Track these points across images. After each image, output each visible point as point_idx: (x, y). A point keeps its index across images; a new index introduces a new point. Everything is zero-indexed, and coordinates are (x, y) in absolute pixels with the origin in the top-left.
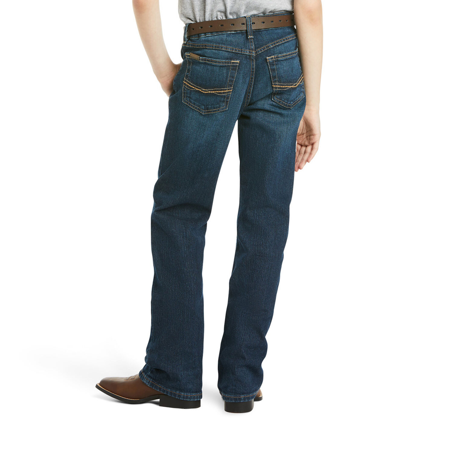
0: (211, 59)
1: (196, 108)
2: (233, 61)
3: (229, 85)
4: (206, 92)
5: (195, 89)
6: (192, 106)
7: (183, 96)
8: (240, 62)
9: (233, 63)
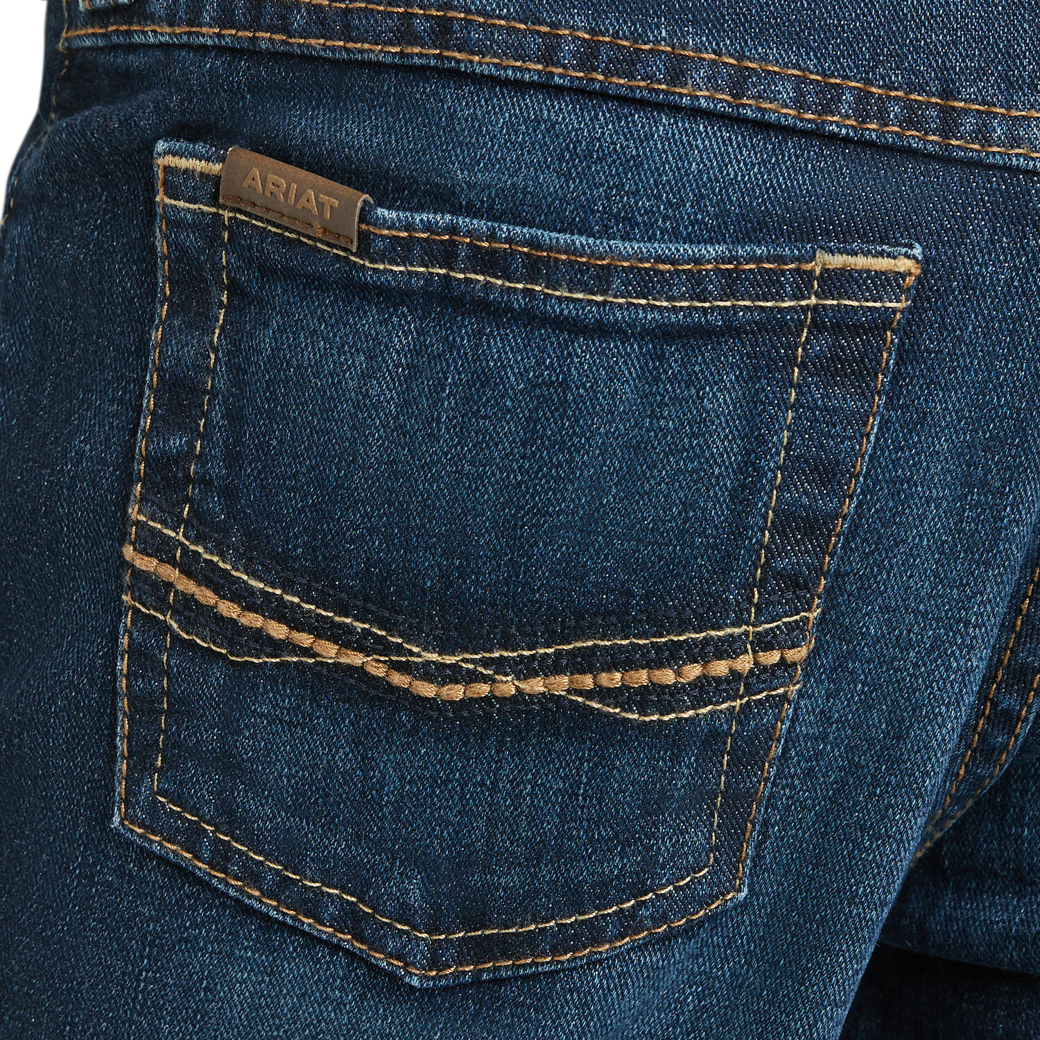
0: (534, 243)
1: (312, 905)
2: (837, 261)
3: (779, 575)
4: (457, 692)
5: (308, 652)
6: (253, 875)
7: (122, 746)
8: (926, 262)
9: (836, 281)
